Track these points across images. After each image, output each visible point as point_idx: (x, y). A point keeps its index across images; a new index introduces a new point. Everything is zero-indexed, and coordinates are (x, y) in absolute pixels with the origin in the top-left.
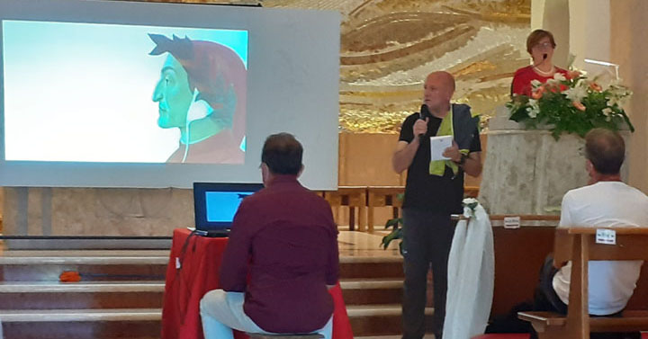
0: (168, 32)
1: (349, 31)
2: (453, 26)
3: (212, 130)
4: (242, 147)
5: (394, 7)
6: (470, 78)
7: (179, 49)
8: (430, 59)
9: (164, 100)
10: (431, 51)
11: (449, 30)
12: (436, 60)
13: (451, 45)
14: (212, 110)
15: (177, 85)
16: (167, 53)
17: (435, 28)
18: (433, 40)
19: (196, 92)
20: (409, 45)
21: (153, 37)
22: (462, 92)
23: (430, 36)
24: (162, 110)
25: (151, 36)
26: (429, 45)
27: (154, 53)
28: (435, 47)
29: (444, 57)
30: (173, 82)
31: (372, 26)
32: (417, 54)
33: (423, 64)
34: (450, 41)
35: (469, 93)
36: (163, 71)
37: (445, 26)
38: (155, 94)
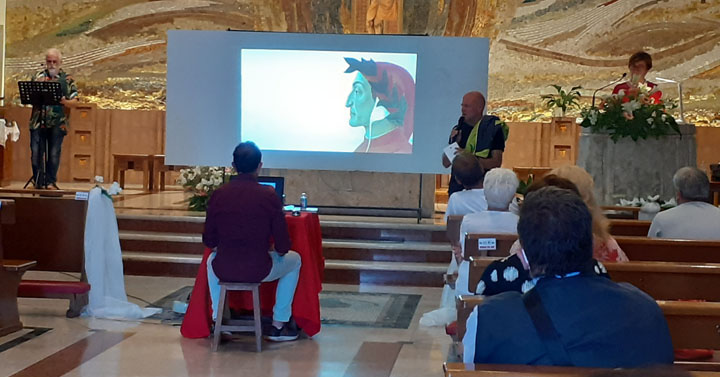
0: (358, 56)
1: (611, 38)
2: (701, 33)
3: (388, 129)
4: (411, 141)
5: (651, 19)
6: (716, 77)
7: (366, 68)
8: (681, 61)
9: (354, 106)
10: (683, 54)
11: (697, 37)
12: (686, 63)
13: (700, 50)
14: (388, 113)
15: (363, 95)
16: (357, 72)
17: (686, 36)
18: (685, 45)
19: (378, 100)
20: (662, 50)
21: (347, 60)
22: (710, 89)
23: (682, 43)
24: (352, 114)
25: (346, 59)
26: (680, 50)
27: (348, 71)
28: (686, 52)
29: (693, 60)
30: (361, 92)
31: (630, 35)
32: (669, 57)
33: (675, 65)
34: (699, 46)
35: (715, 90)
36: (354, 84)
37: (696, 33)
38: (348, 101)
